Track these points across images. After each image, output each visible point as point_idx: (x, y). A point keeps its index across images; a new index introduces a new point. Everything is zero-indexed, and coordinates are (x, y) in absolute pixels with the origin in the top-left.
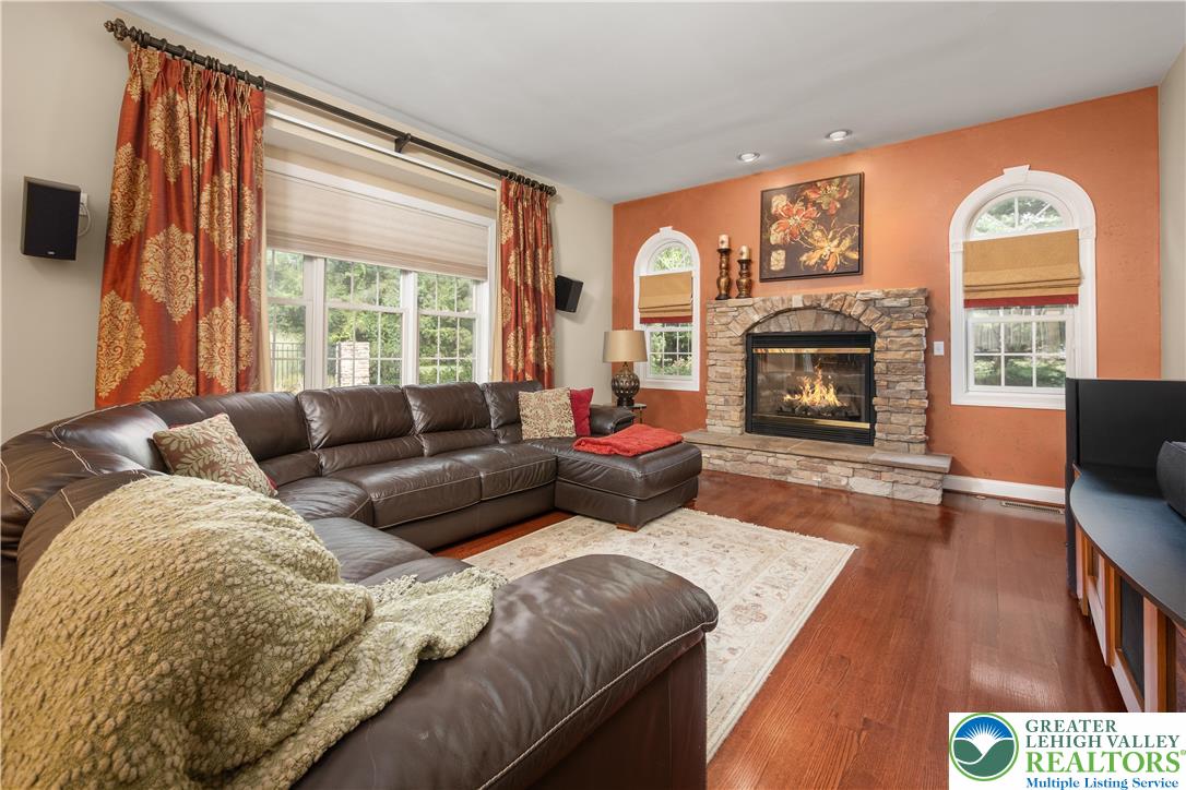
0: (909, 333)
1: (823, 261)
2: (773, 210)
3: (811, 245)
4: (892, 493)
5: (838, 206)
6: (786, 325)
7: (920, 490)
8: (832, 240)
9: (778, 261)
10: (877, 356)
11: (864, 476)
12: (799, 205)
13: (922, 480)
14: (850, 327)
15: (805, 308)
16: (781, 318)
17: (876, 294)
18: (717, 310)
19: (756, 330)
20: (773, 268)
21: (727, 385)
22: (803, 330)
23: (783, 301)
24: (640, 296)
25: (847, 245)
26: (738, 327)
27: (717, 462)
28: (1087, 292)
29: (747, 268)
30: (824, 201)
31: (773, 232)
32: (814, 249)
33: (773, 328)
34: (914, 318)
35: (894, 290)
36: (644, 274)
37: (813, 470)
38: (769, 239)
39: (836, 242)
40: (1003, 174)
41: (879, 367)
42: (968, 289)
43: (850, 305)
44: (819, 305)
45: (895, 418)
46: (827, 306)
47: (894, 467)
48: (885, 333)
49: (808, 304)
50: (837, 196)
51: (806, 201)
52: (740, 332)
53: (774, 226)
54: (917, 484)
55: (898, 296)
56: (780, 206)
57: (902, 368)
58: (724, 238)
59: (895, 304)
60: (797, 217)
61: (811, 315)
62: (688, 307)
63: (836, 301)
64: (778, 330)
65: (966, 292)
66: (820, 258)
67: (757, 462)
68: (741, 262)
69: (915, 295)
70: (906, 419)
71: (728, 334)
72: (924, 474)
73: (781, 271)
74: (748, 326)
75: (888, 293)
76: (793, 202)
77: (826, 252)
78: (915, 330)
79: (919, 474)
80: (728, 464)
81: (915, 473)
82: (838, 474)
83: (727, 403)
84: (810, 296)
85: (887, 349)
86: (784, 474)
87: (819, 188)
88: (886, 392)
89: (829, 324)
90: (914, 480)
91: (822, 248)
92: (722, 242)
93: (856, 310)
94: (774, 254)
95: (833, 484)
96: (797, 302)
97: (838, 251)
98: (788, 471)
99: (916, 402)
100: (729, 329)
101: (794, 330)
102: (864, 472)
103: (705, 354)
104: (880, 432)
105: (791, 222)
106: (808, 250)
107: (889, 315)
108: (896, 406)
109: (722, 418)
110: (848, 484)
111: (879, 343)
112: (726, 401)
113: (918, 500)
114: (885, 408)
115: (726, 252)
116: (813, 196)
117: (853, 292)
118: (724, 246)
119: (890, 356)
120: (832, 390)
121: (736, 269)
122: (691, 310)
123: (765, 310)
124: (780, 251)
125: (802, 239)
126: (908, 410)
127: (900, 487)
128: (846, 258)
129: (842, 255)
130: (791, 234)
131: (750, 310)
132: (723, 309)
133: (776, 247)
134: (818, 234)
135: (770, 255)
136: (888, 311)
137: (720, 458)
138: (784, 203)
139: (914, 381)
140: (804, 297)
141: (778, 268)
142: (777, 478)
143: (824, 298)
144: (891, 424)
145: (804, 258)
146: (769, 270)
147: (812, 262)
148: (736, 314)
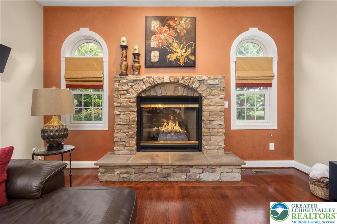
0: (218, 97)
1: (178, 59)
2: (152, 28)
3: (172, 50)
4: (220, 179)
5: (185, 32)
6: (160, 92)
7: (233, 174)
8: (182, 49)
9: (155, 56)
10: (204, 108)
11: (207, 171)
12: (166, 28)
13: (234, 169)
14: (191, 94)
15: (171, 83)
16: (157, 89)
17: (205, 77)
18: (121, 82)
19: (143, 95)
20: (152, 60)
21: (127, 127)
22: (168, 95)
23: (159, 79)
24: (66, 70)
25: (189, 52)
26: (133, 91)
27: (125, 175)
28: (275, 82)
29: (138, 58)
30: (178, 28)
31: (152, 40)
32: (173, 52)
33: (153, 94)
34: (221, 90)
35: (212, 77)
36: (68, 56)
37: (182, 172)
38: (150, 44)
39: (184, 50)
40: (249, 30)
41: (205, 114)
42: (238, 78)
43: (193, 83)
44: (178, 82)
45: (213, 138)
46: (182, 82)
47: (221, 165)
48: (208, 97)
49: (172, 80)
50: (185, 27)
51: (169, 26)
52: (135, 95)
53: (153, 37)
54: (231, 172)
55: (214, 79)
56: (156, 27)
57: (215, 114)
58: (124, 39)
59: (213, 83)
60: (165, 34)
61: (172, 87)
62: (100, 79)
63: (186, 80)
64: (155, 95)
65: (237, 79)
66: (177, 58)
67: (150, 172)
68: (134, 54)
69: (221, 79)
70: (217, 138)
71: (128, 96)
72: (234, 167)
73: (157, 62)
74: (139, 92)
75: (210, 77)
76: (163, 26)
77: (179, 55)
78: (221, 96)
79: (233, 167)
80: (132, 176)
81: (230, 167)
82: (195, 173)
83: (127, 136)
84: (173, 77)
85: (209, 105)
86: (166, 177)
87: (176, 21)
88: (209, 126)
89: (181, 92)
90: (231, 170)
91: (178, 52)
92: (124, 41)
93: (195, 85)
94: (153, 52)
95: (193, 178)
96: (167, 80)
97: (185, 55)
98: (169, 175)
99: (221, 130)
100: (128, 93)
101: (163, 95)
102: (207, 169)
103: (112, 107)
104: (206, 145)
105: (162, 36)
106: (171, 53)
107: (210, 88)
108: (213, 132)
109: (124, 146)
110: (200, 177)
111: (205, 102)
112: (127, 135)
113: (232, 180)
114: (209, 134)
115: (125, 48)
116: (173, 24)
117: (194, 76)
118: (125, 44)
119: (211, 108)
120: (178, 124)
121: (131, 58)
122: (102, 81)
123: (150, 83)
124: (156, 52)
125: (168, 46)
126: (218, 134)
127: (224, 175)
128: (189, 59)
129: (187, 57)
130: (162, 43)
131: (141, 83)
132: (125, 81)
133: (154, 49)
134: (175, 45)
135: (151, 53)
136: (210, 86)
137: (127, 173)
138: (158, 26)
139: (220, 120)
140: (170, 77)
141: (155, 61)
142: (163, 179)
143: (180, 78)
144: (211, 141)
145: (168, 57)
146: (150, 61)
147: (173, 59)
148: (133, 84)
